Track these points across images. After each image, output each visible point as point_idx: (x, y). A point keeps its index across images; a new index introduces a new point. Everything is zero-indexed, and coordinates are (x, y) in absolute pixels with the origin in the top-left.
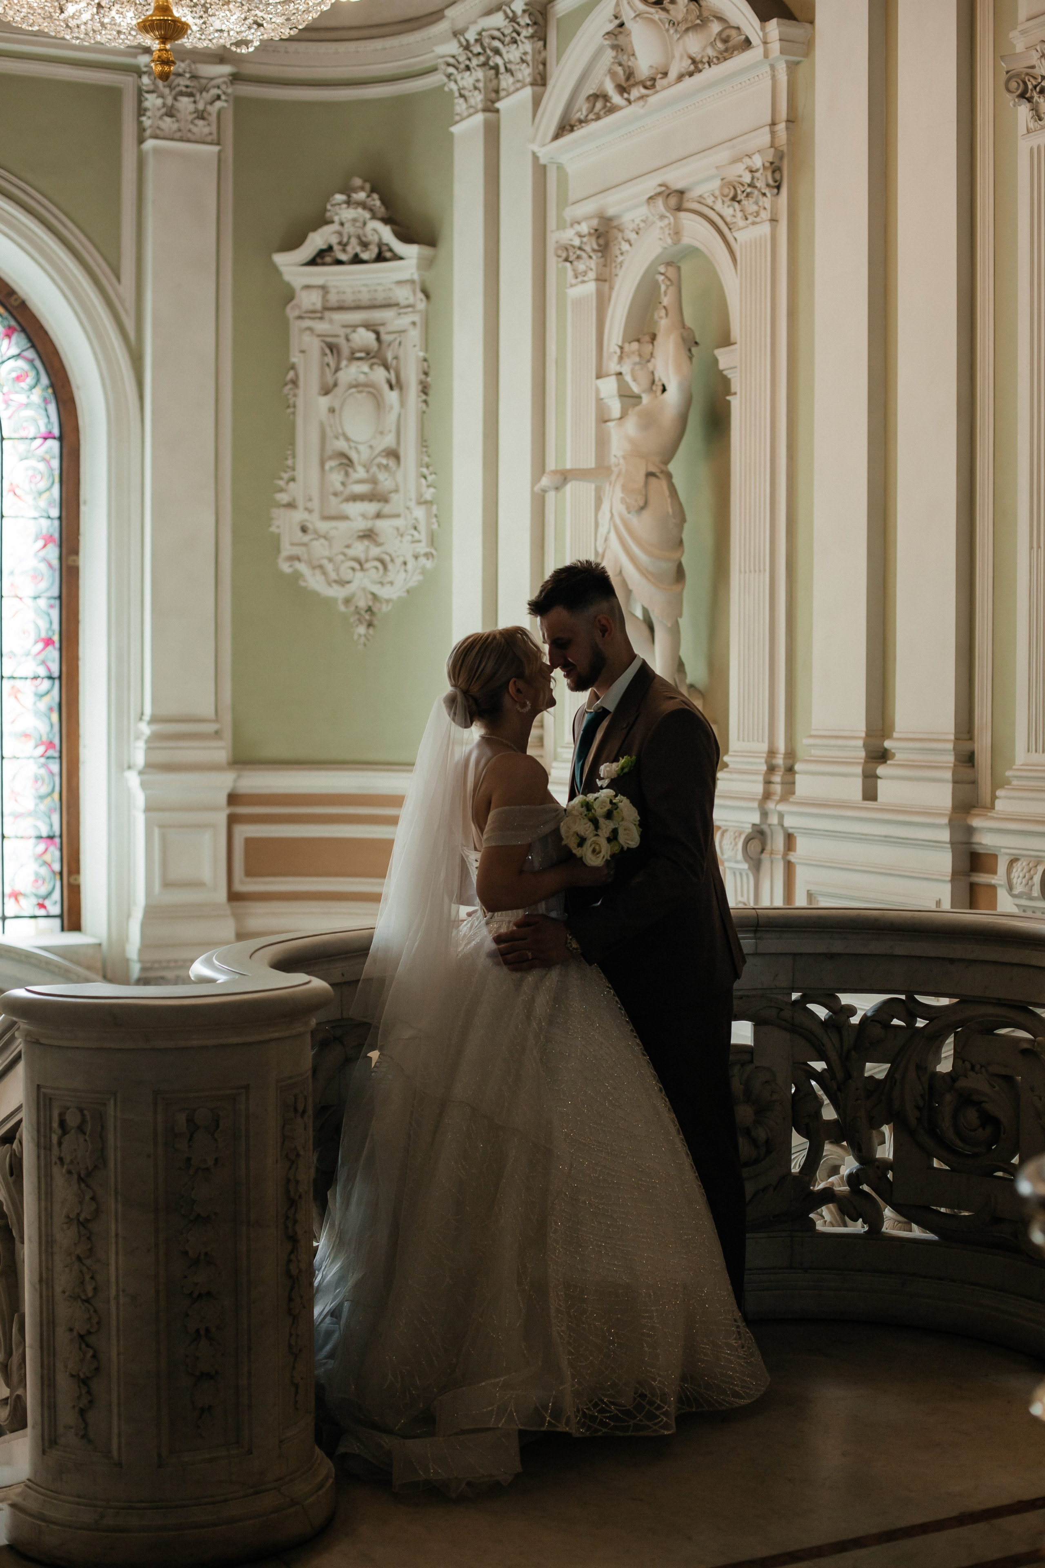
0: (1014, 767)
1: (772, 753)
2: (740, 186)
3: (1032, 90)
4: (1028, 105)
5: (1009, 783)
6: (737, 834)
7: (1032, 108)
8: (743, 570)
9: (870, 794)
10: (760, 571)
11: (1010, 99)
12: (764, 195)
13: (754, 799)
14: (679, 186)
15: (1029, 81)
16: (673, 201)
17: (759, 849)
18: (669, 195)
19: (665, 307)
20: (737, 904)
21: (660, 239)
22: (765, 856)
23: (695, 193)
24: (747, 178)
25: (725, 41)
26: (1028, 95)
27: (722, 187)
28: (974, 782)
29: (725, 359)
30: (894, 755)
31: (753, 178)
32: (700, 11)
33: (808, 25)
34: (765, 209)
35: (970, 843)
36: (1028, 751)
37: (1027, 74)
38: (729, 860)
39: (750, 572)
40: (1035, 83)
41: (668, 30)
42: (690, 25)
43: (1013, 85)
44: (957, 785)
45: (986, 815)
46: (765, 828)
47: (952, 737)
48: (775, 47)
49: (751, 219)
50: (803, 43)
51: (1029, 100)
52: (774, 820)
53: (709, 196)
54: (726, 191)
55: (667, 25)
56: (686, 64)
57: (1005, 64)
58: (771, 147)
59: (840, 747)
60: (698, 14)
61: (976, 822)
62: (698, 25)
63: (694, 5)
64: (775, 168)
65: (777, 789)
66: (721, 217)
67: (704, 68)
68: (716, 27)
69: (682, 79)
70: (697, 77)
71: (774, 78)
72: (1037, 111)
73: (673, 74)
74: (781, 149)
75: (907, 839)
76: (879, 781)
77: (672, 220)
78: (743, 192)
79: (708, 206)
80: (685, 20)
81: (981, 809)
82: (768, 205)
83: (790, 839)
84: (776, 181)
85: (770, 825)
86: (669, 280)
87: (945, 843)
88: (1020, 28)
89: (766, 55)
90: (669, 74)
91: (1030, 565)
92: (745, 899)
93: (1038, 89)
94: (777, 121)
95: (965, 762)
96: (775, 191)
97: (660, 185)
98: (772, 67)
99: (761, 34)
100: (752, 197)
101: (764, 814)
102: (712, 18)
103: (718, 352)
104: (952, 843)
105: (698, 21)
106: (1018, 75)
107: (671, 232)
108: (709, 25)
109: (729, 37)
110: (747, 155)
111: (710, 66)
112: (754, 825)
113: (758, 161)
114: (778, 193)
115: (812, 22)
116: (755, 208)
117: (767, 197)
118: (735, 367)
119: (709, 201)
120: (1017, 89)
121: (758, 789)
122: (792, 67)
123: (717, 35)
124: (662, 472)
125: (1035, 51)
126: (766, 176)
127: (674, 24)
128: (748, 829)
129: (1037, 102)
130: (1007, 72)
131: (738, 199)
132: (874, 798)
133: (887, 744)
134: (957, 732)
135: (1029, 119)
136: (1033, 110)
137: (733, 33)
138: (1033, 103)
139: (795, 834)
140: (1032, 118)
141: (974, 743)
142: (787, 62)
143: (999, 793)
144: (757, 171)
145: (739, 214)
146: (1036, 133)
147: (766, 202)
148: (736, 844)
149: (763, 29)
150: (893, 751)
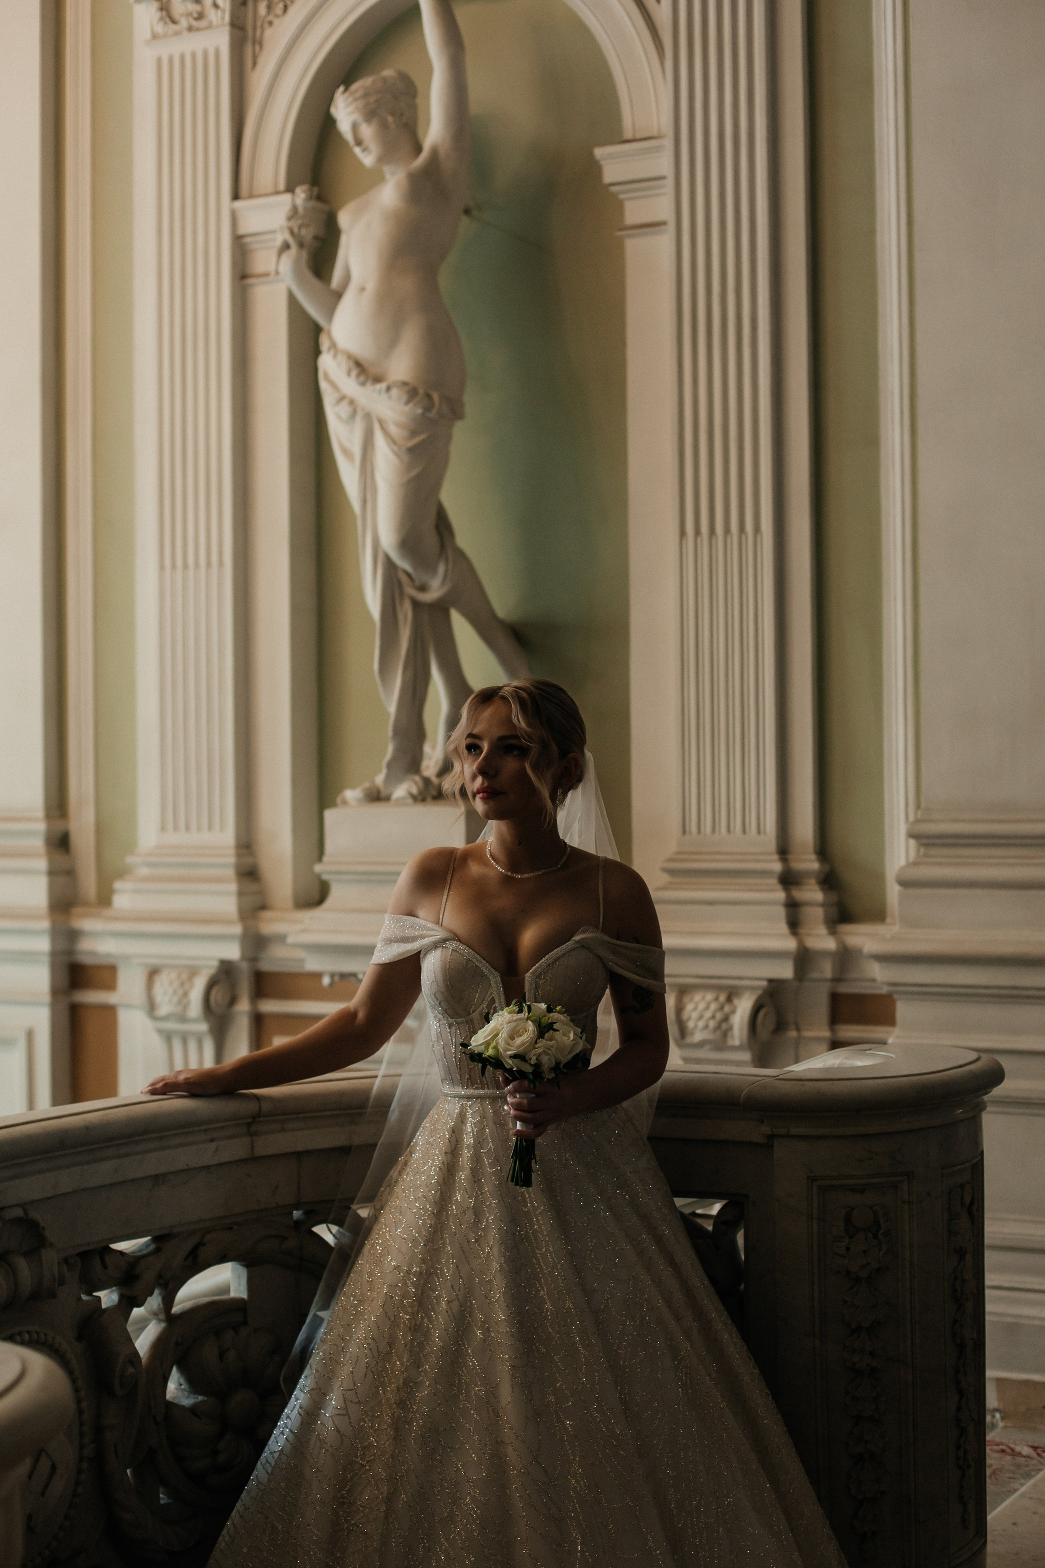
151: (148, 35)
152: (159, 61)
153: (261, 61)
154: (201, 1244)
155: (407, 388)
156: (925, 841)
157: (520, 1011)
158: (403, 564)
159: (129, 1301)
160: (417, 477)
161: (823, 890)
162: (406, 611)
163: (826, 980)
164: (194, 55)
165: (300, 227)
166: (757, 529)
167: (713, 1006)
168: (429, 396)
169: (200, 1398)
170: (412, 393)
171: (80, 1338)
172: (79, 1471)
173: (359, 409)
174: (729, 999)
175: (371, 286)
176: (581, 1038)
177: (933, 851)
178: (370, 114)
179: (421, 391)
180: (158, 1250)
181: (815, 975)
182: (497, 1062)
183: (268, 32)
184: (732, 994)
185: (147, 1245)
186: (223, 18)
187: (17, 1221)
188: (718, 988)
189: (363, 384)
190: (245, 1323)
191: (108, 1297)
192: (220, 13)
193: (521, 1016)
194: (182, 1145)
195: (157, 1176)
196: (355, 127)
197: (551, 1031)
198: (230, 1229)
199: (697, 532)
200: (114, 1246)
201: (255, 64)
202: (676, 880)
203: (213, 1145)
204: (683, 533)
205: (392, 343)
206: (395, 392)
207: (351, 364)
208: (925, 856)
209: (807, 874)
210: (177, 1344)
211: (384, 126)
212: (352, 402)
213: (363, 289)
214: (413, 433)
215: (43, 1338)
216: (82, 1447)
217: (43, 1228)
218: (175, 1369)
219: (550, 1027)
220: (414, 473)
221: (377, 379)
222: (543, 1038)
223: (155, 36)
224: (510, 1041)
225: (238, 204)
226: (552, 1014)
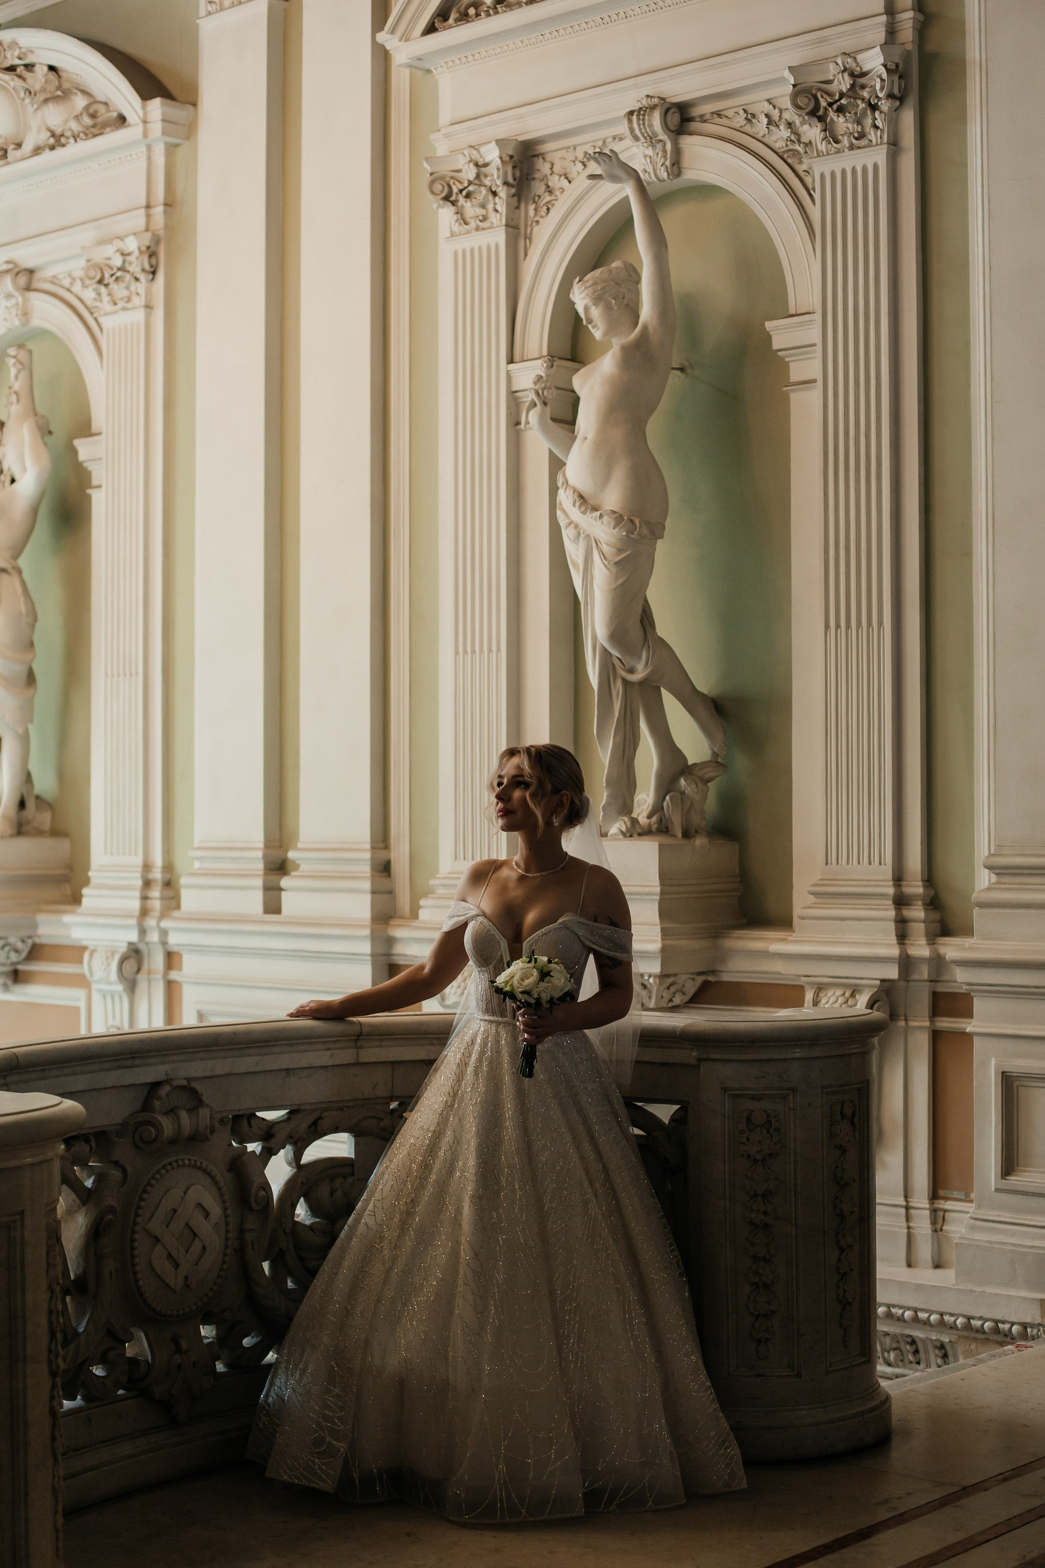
0: (438, 876)
1: (147, 867)
2: (108, 269)
3: (457, 194)
4: (453, 209)
5: (433, 892)
6: (109, 954)
7: (456, 212)
8: (109, 672)
9: (273, 907)
10: (131, 675)
11: (433, 202)
12: (137, 279)
13: (131, 916)
14: (30, 265)
15: (454, 184)
16: (22, 280)
17: (135, 969)
18: (17, 274)
19: (16, 393)
20: (108, 1029)
21: (6, 319)
22: (142, 977)
23: (49, 273)
24: (118, 261)
25: (93, 116)
26: (453, 198)
27: (86, 269)
28: (391, 892)
29: (85, 449)
30: (296, 867)
31: (124, 262)
32: (60, 82)
33: (191, 107)
34: (138, 294)
35: (389, 955)
36: (456, 859)
37: (452, 178)
38: (99, 982)
39: (119, 675)
40: (461, 187)
41: (23, 99)
42: (48, 96)
43: (438, 187)
44: (377, 896)
45: (410, 926)
46: (142, 947)
47: (368, 846)
48: (156, 128)
49: (121, 304)
50: (185, 126)
51: (453, 203)
52: (154, 937)
53: (65, 277)
54: (92, 273)
55: (22, 94)
56: (44, 137)
57: (430, 166)
58: (147, 230)
59: (234, 859)
60: (57, 85)
61: (399, 933)
62: (58, 96)
63: (53, 75)
64: (152, 253)
65: (156, 904)
66: (81, 300)
67: (68, 143)
68: (80, 102)
69: (39, 151)
70: (59, 152)
71: (149, 159)
72: (462, 215)
73: (28, 147)
74: (157, 233)
75: (318, 952)
76: (283, 894)
77: (20, 299)
78: (112, 275)
79: (63, 287)
80: (43, 90)
81: (399, 920)
82: (142, 291)
83: (171, 959)
84: (152, 266)
85: (147, 943)
86: (21, 363)
87: (365, 955)
88: (444, 131)
89: (145, 134)
90: (24, 146)
91: (456, 671)
92: (118, 1023)
93: (464, 193)
94: (152, 204)
95: (381, 872)
96: (151, 276)
97: (8, 262)
98: (149, 148)
99: (141, 113)
100: (123, 281)
101: (143, 932)
102: (75, 91)
103: (77, 443)
104: (373, 955)
105: (59, 93)
106: (442, 178)
107: (19, 312)
108: (72, 97)
109: (96, 112)
110: (118, 237)
111: (76, 140)
112: (130, 944)
113: (132, 245)
114: (153, 279)
115: (195, 105)
116: (125, 293)
117: (140, 282)
118: (101, 459)
119: (66, 282)
120: (442, 192)
121: (135, 905)
122: (171, 150)
123: (84, 108)
124: (14, 568)
125: (462, 155)
126: (142, 261)
127: (30, 93)
128: (123, 948)
129: (462, 206)
130: (431, 174)
131: (106, 282)
132: (277, 910)
133: (291, 855)
134: (373, 841)
135: (453, 222)
136: (457, 213)
137: (102, 108)
138: (457, 206)
139: (182, 952)
140: (456, 221)
141: (390, 851)
142: (166, 144)
143: (422, 902)
144: (129, 254)
145: (106, 298)
146: (460, 237)
147: (141, 287)
148: (109, 965)
149: (144, 108)
150: (297, 862)
151: (448, 235)
152: (456, 253)
153: (530, 253)
154: (320, 1118)
155: (614, 516)
156: (998, 871)
157: (529, 962)
158: (615, 653)
159: (269, 1152)
160: (623, 584)
161: (925, 910)
162: (618, 688)
163: (924, 981)
164: (480, 249)
165: (543, 390)
166: (880, 624)
167: (841, 1000)
168: (632, 521)
169: (317, 1220)
170: (619, 519)
171: (230, 1170)
172: (225, 1255)
173: (582, 532)
174: (853, 995)
175: (591, 436)
176: (570, 981)
177: (1004, 879)
178: (598, 299)
179: (626, 518)
180: (289, 1119)
181: (915, 977)
182: (512, 995)
183: (536, 229)
184: (855, 991)
185: (283, 1116)
186: (501, 220)
187: (183, 1087)
188: (845, 986)
189: (584, 513)
190: (353, 1174)
191: (254, 1147)
192: (498, 215)
193: (529, 965)
194: (306, 1051)
195: (288, 1069)
196: (586, 309)
197: (549, 977)
198: (342, 1109)
199: (838, 626)
200: (259, 1114)
201: (526, 255)
202: (820, 901)
203: (329, 1052)
204: (827, 627)
205: (606, 480)
206: (606, 519)
207: (576, 497)
208: (997, 883)
209: (915, 897)
210: (303, 1183)
211: (608, 308)
212: (576, 527)
213: (586, 438)
214: (620, 551)
215: (199, 1164)
216: (227, 1239)
217: (202, 1095)
218: (302, 1199)
219: (548, 974)
220: (620, 582)
221: (595, 509)
222: (543, 981)
223: (453, 235)
224: (521, 982)
225: (511, 367)
226: (550, 965)
